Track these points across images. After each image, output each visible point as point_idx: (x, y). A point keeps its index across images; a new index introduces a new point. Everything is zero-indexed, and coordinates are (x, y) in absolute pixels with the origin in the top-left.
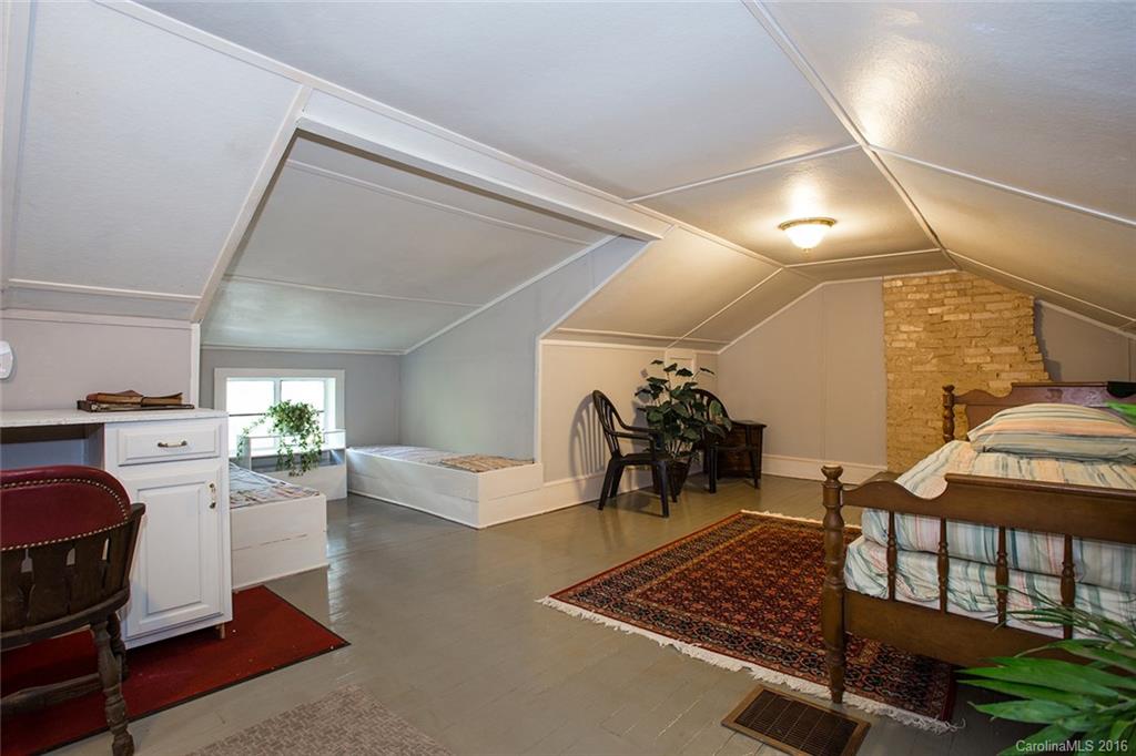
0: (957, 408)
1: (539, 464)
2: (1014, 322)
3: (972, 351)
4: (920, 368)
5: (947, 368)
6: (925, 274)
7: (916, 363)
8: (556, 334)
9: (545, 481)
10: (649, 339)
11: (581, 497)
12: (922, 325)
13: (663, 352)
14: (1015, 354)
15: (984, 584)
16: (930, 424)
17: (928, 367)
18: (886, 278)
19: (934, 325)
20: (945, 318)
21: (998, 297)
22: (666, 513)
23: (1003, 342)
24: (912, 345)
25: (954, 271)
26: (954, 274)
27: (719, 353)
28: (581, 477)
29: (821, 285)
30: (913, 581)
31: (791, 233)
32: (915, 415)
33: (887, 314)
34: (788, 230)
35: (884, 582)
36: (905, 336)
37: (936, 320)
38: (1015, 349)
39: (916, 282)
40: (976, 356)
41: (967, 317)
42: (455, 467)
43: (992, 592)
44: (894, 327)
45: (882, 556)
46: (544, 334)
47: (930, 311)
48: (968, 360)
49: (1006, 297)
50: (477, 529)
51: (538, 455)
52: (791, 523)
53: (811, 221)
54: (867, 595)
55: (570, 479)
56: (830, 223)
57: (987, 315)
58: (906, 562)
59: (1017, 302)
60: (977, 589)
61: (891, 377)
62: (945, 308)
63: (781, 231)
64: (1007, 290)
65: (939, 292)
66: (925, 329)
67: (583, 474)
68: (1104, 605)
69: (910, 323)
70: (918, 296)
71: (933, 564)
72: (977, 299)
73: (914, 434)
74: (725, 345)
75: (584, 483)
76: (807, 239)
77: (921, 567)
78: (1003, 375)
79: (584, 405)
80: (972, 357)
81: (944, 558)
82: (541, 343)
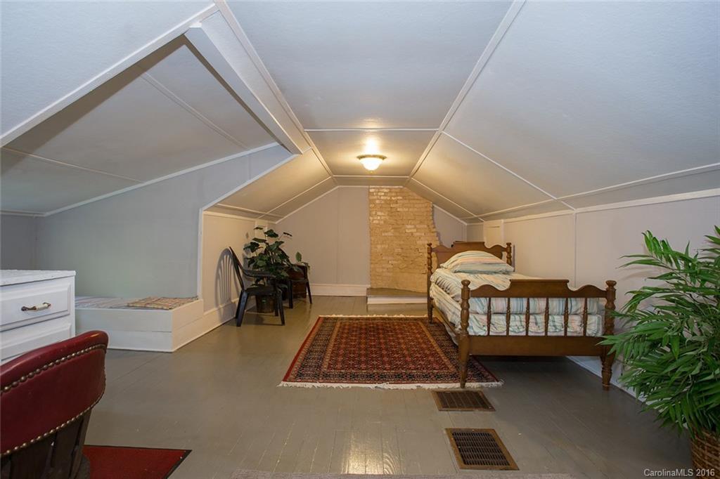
0: (433, 254)
1: (201, 300)
2: (425, 214)
3: (409, 226)
4: (386, 234)
5: (397, 234)
6: (388, 187)
7: (384, 232)
8: (216, 208)
9: (205, 311)
10: (253, 213)
11: (221, 320)
12: (387, 213)
13: (254, 221)
14: (425, 229)
15: (521, 321)
16: (390, 262)
17: (390, 234)
18: (371, 187)
19: (392, 213)
20: (398, 210)
21: (418, 202)
22: (283, 323)
23: (421, 222)
24: (382, 222)
25: (401, 187)
26: (401, 189)
27: (276, 223)
28: (221, 306)
29: (338, 187)
30: (496, 325)
31: (363, 161)
32: (383, 258)
33: (371, 206)
34: (363, 160)
35: (486, 328)
36: (379, 218)
37: (394, 210)
38: (426, 226)
39: (385, 191)
40: (411, 229)
41: (407, 210)
42: (145, 308)
43: (524, 324)
44: (374, 213)
45: (485, 318)
46: (206, 208)
47: (391, 206)
48: (407, 231)
49: (422, 202)
50: (171, 353)
51: (199, 293)
52: (350, 319)
53: (374, 156)
54: (479, 336)
55: (215, 309)
56: (383, 158)
57: (416, 209)
58: (494, 318)
59: (426, 205)
60: (518, 324)
61: (373, 239)
62: (398, 205)
63: (358, 160)
64: (422, 198)
65: (394, 196)
66: (388, 215)
67: (221, 304)
68: (556, 320)
69: (381, 211)
70: (385, 198)
71: (504, 317)
72: (411, 201)
73: (383, 268)
74: (281, 218)
75: (222, 310)
76: (371, 165)
77: (499, 319)
78: (422, 238)
79: (222, 258)
80: (409, 229)
81: (508, 315)
82: (203, 213)
